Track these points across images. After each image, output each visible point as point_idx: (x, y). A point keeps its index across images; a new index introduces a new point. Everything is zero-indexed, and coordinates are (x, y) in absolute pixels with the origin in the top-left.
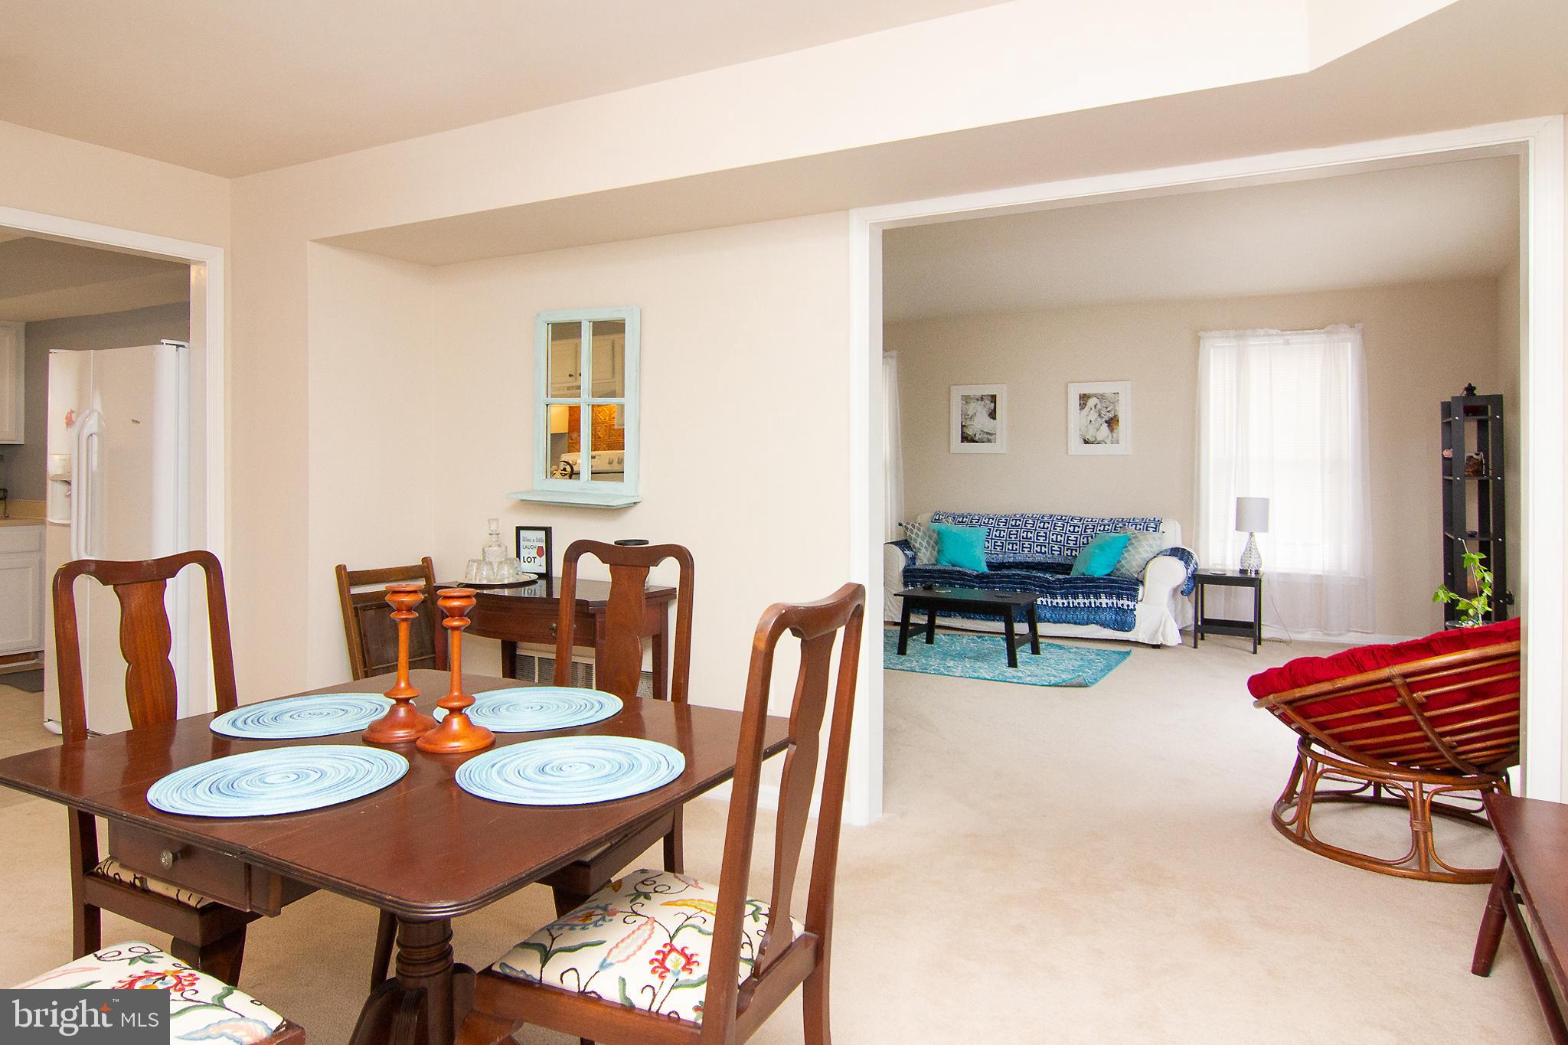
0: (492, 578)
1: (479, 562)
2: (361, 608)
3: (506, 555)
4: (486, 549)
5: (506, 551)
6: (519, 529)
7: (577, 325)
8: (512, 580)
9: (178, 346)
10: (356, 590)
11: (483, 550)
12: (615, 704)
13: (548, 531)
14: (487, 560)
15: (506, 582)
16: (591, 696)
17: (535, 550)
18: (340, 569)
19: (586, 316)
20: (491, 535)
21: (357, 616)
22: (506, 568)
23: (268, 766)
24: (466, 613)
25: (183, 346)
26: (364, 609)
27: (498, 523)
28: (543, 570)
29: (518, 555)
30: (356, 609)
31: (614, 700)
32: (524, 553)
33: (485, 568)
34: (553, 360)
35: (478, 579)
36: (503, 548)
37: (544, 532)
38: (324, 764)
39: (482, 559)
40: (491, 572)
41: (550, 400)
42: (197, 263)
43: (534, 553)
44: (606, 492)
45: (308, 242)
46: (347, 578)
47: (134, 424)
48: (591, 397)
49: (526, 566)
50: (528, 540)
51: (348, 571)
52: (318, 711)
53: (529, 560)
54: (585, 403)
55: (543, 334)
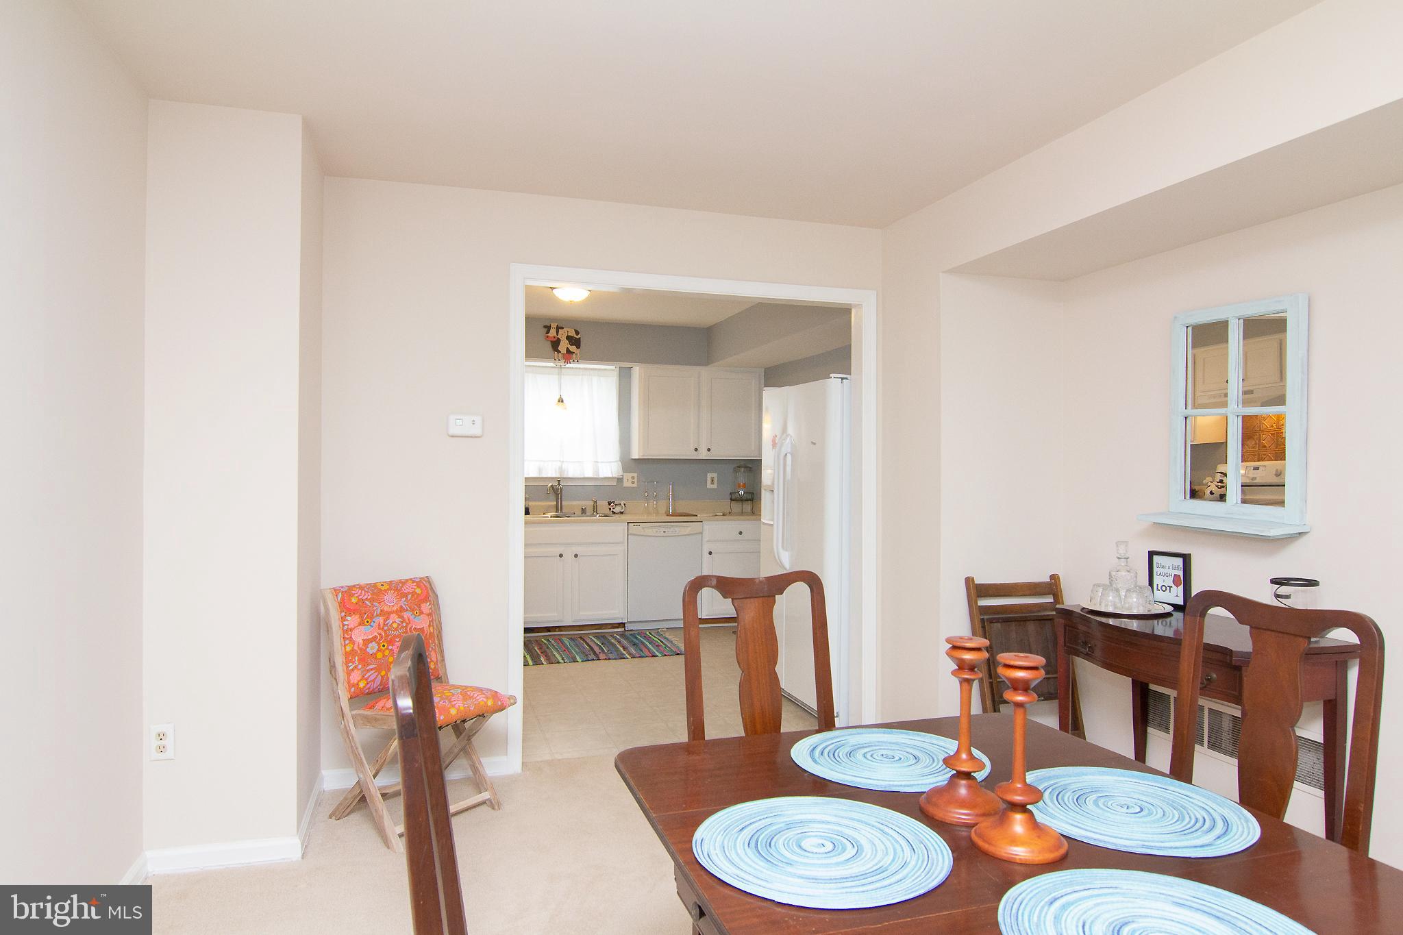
0: (1119, 605)
1: (1105, 587)
2: (987, 619)
3: (1136, 583)
4: (1113, 573)
5: (1136, 577)
6: (1151, 554)
7: (1225, 324)
8: (1141, 611)
9: (842, 379)
10: (983, 602)
11: (1110, 575)
12: (1249, 828)
13: (1186, 558)
14: (1114, 585)
15: (1135, 612)
16: (1214, 806)
17: (1171, 579)
18: (969, 581)
19: (1233, 313)
20: (1118, 558)
21: (983, 627)
22: (1134, 595)
23: (814, 822)
24: (1032, 687)
25: (846, 378)
26: (991, 621)
27: (1126, 546)
28: (1180, 601)
29: (1151, 583)
30: (983, 620)
31: (1247, 821)
32: (1157, 580)
33: (1111, 594)
34: (1194, 368)
35: (1103, 605)
36: (1132, 574)
37: (1181, 560)
38: (864, 836)
39: (1108, 583)
40: (1117, 600)
41: (1190, 411)
42: (856, 306)
43: (1169, 581)
44: (1260, 519)
45: (941, 274)
46: (976, 590)
47: (812, 445)
48: (1240, 406)
49: (1159, 595)
50: (1163, 567)
51: (976, 583)
52: (890, 753)
53: (1164, 588)
54: (1234, 414)
55: (1181, 339)
